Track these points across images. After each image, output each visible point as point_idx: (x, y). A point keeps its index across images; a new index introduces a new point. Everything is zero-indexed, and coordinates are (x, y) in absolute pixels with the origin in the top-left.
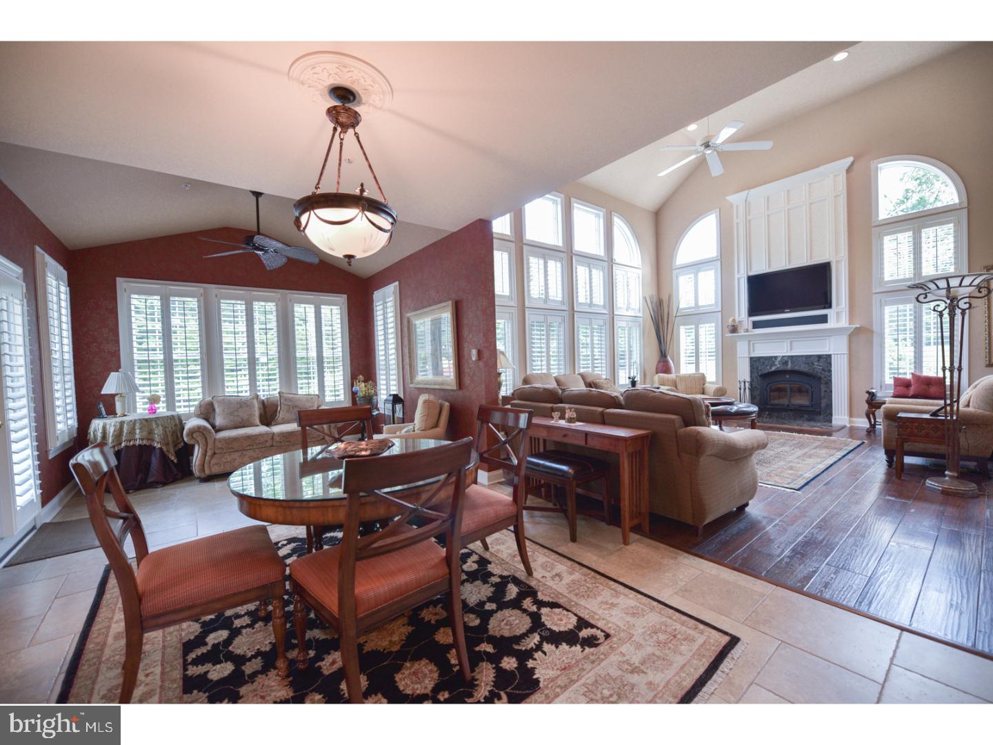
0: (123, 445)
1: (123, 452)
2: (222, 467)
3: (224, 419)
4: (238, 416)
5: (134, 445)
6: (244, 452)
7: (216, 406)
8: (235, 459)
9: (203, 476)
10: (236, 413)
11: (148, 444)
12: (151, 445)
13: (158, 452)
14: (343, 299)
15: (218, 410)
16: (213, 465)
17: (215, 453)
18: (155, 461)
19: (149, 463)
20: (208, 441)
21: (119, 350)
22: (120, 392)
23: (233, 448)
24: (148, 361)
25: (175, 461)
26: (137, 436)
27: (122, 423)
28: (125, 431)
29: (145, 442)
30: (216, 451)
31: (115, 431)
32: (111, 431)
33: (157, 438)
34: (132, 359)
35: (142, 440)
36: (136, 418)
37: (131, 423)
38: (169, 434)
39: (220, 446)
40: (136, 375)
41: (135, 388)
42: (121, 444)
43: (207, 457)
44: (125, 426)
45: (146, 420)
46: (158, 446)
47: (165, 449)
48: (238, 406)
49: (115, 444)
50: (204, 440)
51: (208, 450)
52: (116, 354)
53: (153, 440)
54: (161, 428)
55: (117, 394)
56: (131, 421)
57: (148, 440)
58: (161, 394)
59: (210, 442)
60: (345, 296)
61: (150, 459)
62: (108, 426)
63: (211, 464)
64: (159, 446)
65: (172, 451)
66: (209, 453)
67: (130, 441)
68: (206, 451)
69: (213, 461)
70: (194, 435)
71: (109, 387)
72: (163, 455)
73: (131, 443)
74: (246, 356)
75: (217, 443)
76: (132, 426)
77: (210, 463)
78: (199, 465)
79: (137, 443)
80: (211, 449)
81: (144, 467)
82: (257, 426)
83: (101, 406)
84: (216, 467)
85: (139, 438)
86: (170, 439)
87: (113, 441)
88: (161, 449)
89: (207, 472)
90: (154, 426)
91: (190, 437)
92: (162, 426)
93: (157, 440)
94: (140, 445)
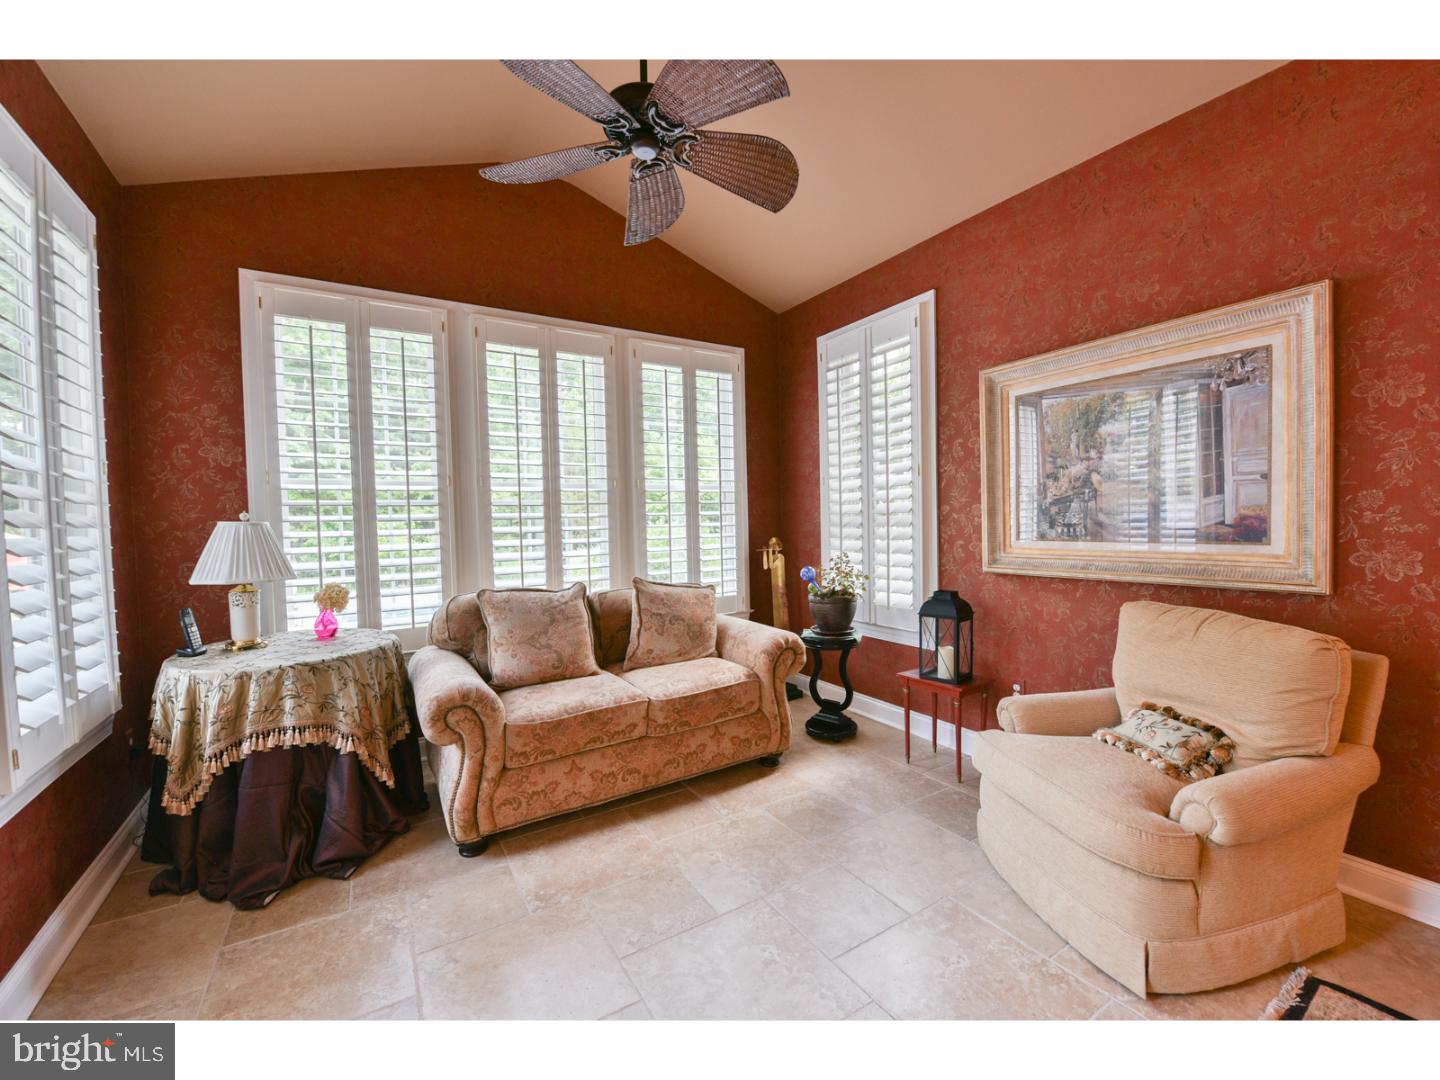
0: (246, 748)
1: (246, 772)
2: (523, 810)
3: (514, 656)
4: (548, 646)
5: (278, 748)
6: (577, 760)
7: (490, 620)
8: (557, 784)
9: (473, 838)
10: (543, 640)
11: (316, 741)
12: (325, 744)
13: (346, 766)
14: (736, 356)
15: (495, 631)
16: (499, 807)
17: (505, 769)
18: (338, 796)
19: (320, 799)
20: (488, 734)
21: (244, 464)
22: (241, 580)
23: (552, 752)
24: (316, 495)
25: (391, 783)
26: (288, 721)
27: (243, 679)
28: (252, 704)
29: (309, 738)
30: (509, 765)
31: (221, 705)
32: (211, 705)
33: (344, 724)
34: (277, 489)
35: (302, 730)
36: (285, 664)
37: (271, 679)
38: (375, 707)
39: (519, 749)
40: (288, 532)
41: (280, 569)
42: (239, 743)
43: (485, 784)
44: (253, 687)
45: (313, 668)
46: (345, 746)
47: (363, 753)
48: (547, 619)
49: (222, 745)
50: (477, 731)
51: (487, 760)
52: (236, 474)
53: (333, 729)
54: (352, 689)
55: (233, 586)
56: (269, 673)
57: (317, 727)
58: (346, 580)
59: (494, 735)
60: (741, 351)
61: (324, 786)
62: (202, 688)
63: (496, 803)
64: (349, 747)
65: (383, 755)
66: (491, 772)
67: (266, 735)
68: (482, 764)
69: (503, 793)
70: (452, 719)
71: (211, 568)
72: (361, 772)
73: (271, 743)
74: (539, 486)
75: (512, 740)
76: (272, 688)
77: (491, 800)
78: (465, 809)
79: (288, 740)
80: (496, 759)
81: (307, 810)
82: (594, 674)
83: (190, 619)
84: (507, 810)
85: (292, 728)
86: (377, 720)
87: (217, 739)
88: (354, 755)
89: (485, 828)
90: (336, 685)
91: (440, 724)
92: (356, 681)
93: (343, 728)
94: (294, 748)
